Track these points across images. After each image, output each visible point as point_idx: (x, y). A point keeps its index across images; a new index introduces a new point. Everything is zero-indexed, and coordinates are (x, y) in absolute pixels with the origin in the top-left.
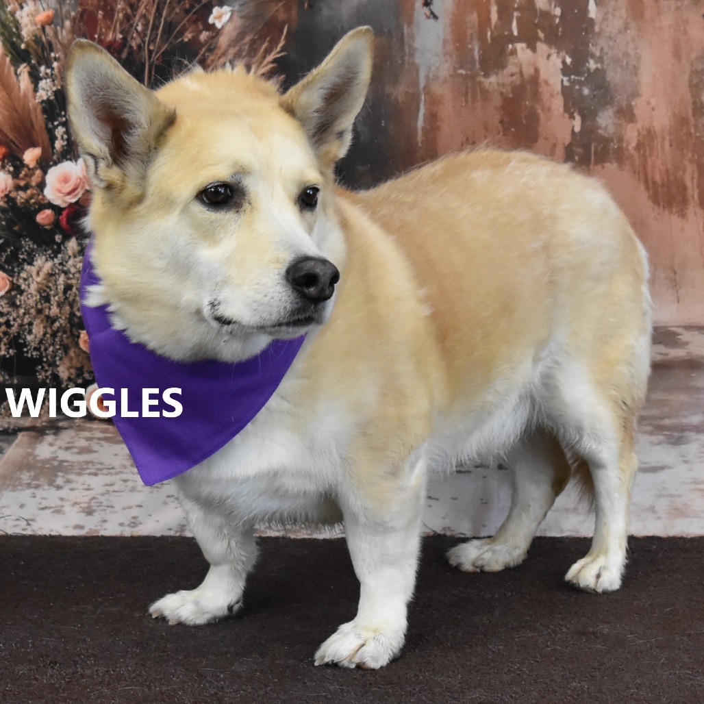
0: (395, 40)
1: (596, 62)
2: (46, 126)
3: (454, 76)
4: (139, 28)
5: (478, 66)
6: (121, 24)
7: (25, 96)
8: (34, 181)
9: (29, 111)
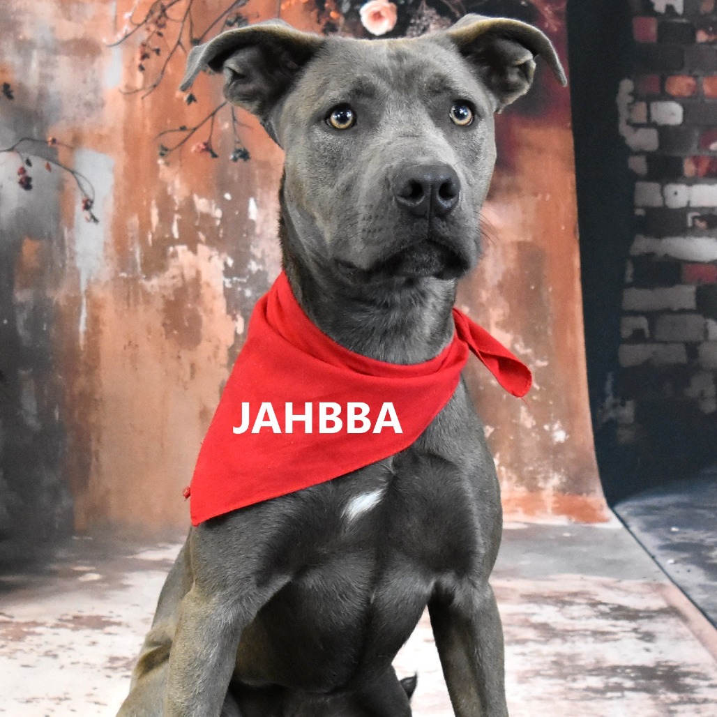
0: (55, 243)
3: (116, 278)
5: (139, 269)
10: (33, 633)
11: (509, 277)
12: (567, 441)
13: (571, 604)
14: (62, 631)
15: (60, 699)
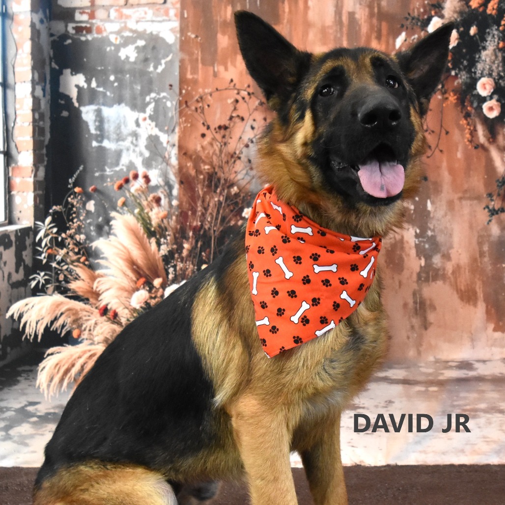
1: (431, 232)
2: (165, 268)
4: (209, 219)
6: (200, 217)
7: (154, 253)
8: (159, 294)
9: (156, 260)
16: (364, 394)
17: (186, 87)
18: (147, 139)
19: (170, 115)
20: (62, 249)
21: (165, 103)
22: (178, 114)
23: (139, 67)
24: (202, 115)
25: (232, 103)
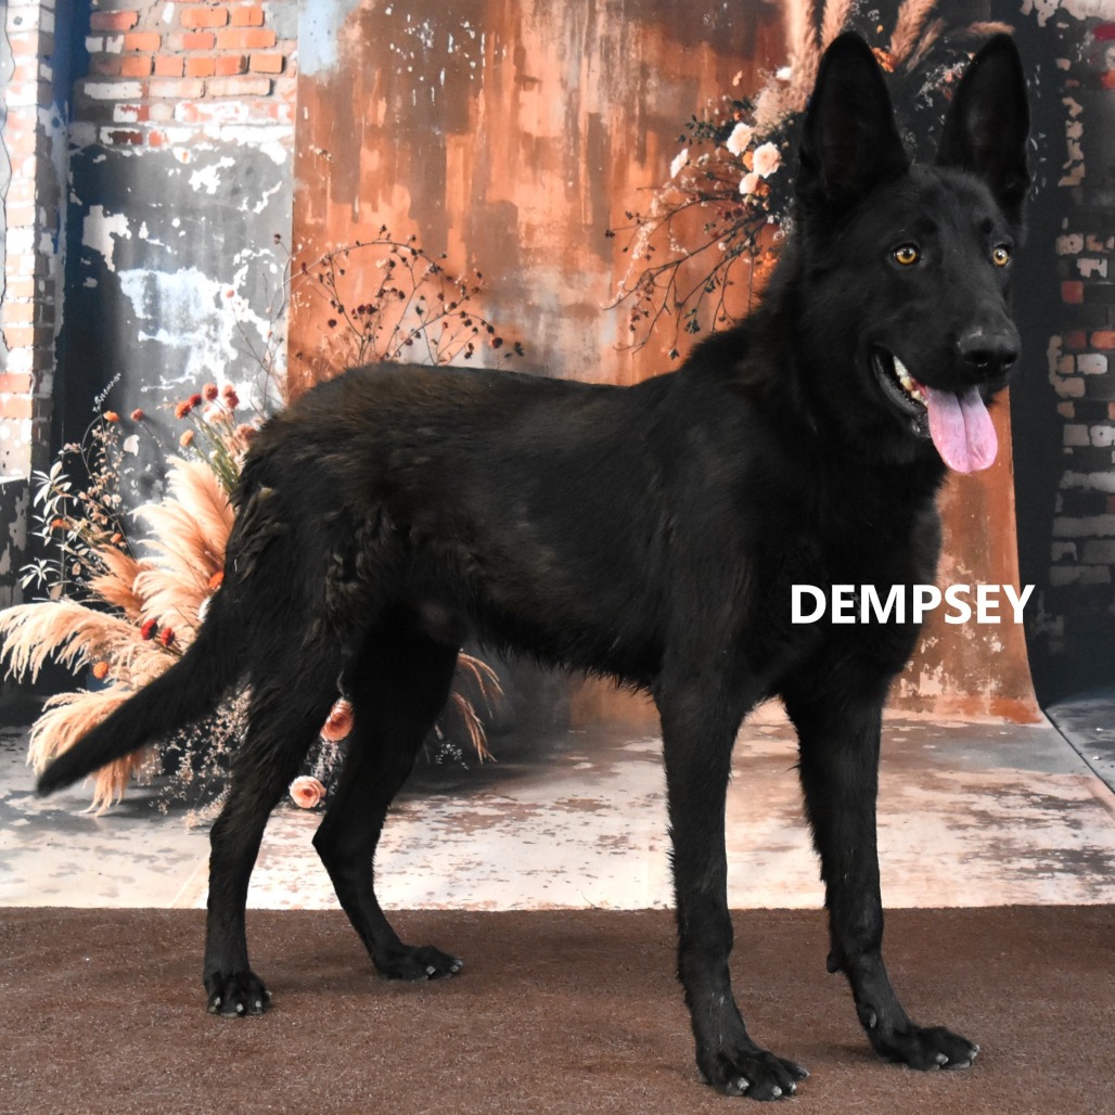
10: (535, 815)
11: (951, 507)
12: (1003, 651)
13: (1007, 794)
14: (558, 812)
15: (557, 872)
16: (611, 781)
17: (303, 239)
18: (233, 330)
19: (275, 287)
20: (79, 520)
21: (268, 265)
22: (288, 287)
23: (221, 203)
24: (330, 287)
25: (384, 267)
